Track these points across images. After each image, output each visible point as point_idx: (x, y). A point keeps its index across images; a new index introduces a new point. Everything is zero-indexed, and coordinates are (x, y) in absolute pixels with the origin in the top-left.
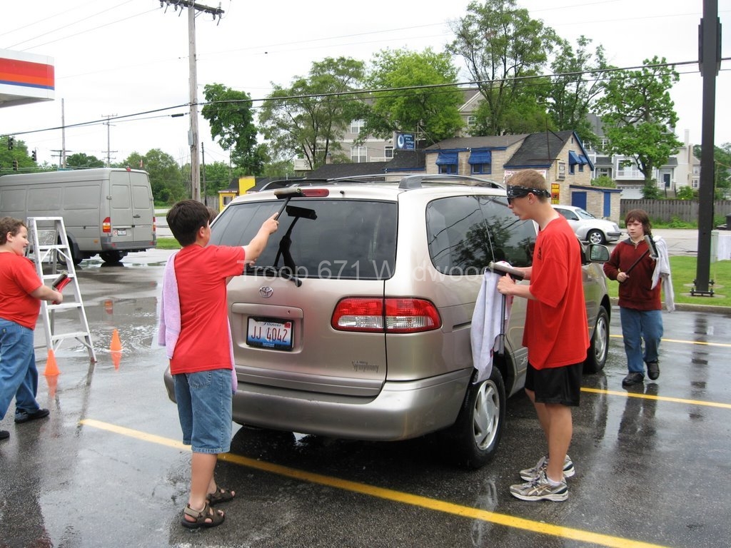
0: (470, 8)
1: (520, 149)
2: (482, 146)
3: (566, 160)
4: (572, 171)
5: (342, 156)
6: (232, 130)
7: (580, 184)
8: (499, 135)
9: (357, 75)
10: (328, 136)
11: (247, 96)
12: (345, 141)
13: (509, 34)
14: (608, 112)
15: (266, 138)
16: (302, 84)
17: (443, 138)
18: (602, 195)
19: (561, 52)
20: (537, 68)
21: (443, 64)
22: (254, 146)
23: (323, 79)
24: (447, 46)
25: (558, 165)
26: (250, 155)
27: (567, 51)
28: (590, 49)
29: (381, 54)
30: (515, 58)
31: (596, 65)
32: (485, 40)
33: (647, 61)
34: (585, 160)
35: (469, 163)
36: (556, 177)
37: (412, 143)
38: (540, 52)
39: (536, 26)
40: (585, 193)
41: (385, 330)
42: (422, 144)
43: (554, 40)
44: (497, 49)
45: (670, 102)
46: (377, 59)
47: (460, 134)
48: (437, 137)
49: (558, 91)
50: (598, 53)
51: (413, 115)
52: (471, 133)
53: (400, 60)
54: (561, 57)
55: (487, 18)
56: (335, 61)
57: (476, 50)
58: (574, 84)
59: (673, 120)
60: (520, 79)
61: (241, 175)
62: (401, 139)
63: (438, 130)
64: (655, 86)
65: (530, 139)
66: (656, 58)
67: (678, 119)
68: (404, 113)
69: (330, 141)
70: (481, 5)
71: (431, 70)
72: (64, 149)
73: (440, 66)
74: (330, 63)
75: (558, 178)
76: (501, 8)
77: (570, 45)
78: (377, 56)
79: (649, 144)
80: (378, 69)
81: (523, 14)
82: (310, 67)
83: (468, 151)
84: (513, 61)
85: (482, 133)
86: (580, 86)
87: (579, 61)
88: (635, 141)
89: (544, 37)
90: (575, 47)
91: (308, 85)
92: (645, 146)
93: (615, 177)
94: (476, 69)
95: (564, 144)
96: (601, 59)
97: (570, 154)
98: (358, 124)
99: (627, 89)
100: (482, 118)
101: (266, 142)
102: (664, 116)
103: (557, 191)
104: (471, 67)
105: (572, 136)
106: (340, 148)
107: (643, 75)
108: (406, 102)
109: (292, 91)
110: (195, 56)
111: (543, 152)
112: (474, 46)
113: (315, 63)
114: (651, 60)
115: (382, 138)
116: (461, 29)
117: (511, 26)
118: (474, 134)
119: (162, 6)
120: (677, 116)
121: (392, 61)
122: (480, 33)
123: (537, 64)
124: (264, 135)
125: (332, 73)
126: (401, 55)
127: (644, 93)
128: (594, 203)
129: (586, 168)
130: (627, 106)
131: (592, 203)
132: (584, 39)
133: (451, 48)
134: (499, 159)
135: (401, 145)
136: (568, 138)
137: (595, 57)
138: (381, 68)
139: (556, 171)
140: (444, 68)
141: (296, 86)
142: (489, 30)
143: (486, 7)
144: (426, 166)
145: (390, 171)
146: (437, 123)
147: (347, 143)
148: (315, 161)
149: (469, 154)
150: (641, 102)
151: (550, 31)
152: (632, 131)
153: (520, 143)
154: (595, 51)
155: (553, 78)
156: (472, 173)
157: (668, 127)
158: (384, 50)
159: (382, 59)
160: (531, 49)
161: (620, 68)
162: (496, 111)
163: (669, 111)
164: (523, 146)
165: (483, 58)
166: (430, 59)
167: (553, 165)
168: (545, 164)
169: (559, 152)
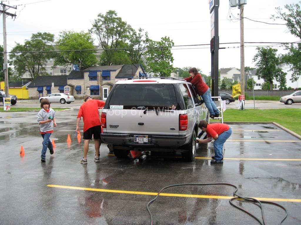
0: (99, 16)
1: (120, 71)
2: (106, 70)
3: (138, 75)
5: (45, 73)
8: (110, 65)
9: (51, 40)
10: (39, 64)
11: (2, 47)
12: (47, 66)
13: (114, 26)
14: (148, 56)
15: (10, 65)
16: (28, 43)
17: (90, 66)
19: (132, 33)
23: (38, 41)
25: (136, 77)
27: (135, 34)
28: (143, 33)
29: (63, 32)
30: (116, 36)
31: (145, 39)
32: (104, 28)
33: (163, 38)
34: (145, 75)
35: (101, 76)
37: (78, 68)
39: (124, 24)
42: (82, 68)
43: (131, 29)
44: (110, 32)
45: (171, 53)
46: (61, 34)
47: (96, 65)
48: (88, 66)
49: (131, 48)
50: (146, 35)
51: (78, 57)
53: (71, 35)
55: (106, 20)
56: (42, 34)
57: (101, 32)
59: (172, 60)
60: (118, 43)
62: (74, 66)
63: (89, 63)
64: (166, 47)
65: (124, 67)
66: (166, 37)
67: (174, 60)
68: (75, 57)
69: (40, 67)
70: (103, 15)
73: (87, 37)
74: (40, 34)
76: (112, 16)
77: (136, 31)
78: (61, 33)
80: (61, 38)
81: (120, 19)
82: (31, 36)
83: (101, 71)
85: (103, 64)
86: (140, 47)
87: (139, 37)
88: (159, 68)
89: (127, 28)
90: (138, 32)
91: (31, 43)
92: (163, 70)
94: (101, 39)
95: (137, 69)
96: (147, 37)
97: (139, 73)
99: (156, 48)
100: (103, 58)
102: (169, 58)
104: (99, 39)
105: (140, 66)
106: (45, 70)
107: (161, 43)
108: (75, 52)
109: (25, 46)
110: (6, 33)
111: (130, 72)
112: (100, 30)
113: (33, 34)
114: (164, 38)
116: (95, 23)
118: (100, 64)
120: (173, 58)
121: (67, 35)
122: (103, 26)
124: (9, 63)
125: (41, 39)
126: (71, 33)
127: (161, 50)
130: (155, 54)
132: (141, 29)
133: (90, 31)
134: (113, 74)
135: (74, 69)
137: (144, 36)
138: (63, 38)
140: (89, 38)
141: (26, 44)
142: (106, 25)
143: (106, 16)
144: (84, 77)
145: (69, 79)
146: (88, 60)
147: (49, 68)
148: (34, 75)
149: (101, 72)
150: (161, 53)
151: (129, 26)
152: (158, 64)
153: (121, 68)
154: (145, 34)
155: (129, 43)
156: (103, 80)
157: (170, 62)
158: (64, 31)
159: (63, 34)
160: (122, 33)
161: (153, 40)
162: (109, 56)
163: (171, 57)
164: (122, 70)
165: (104, 35)
166: (83, 35)
167: (134, 77)
168: (131, 76)
169: (136, 72)
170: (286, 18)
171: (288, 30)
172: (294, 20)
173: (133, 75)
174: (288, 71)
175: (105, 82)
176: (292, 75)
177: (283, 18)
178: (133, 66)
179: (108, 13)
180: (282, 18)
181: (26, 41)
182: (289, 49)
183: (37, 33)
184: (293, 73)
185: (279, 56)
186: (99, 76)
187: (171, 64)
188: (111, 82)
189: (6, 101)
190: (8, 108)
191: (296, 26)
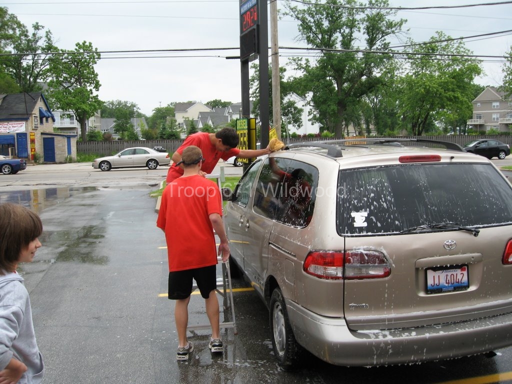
3: (38, 114)
4: (41, 122)
7: (47, 132)
18: (66, 139)
19: (18, 32)
25: (33, 118)
27: (24, 33)
28: (41, 33)
31: (44, 45)
33: (79, 44)
34: (50, 114)
36: (32, 127)
39: (3, 12)
40: (53, 138)
43: (17, 24)
45: (95, 73)
50: (47, 36)
59: (97, 86)
64: (86, 61)
65: (7, 98)
66: (85, 42)
67: (100, 85)
75: (34, 128)
77: (27, 29)
79: (84, 102)
86: (35, 59)
87: (33, 41)
88: (74, 100)
89: (8, 21)
90: (31, 31)
92: (81, 104)
95: (35, 103)
96: (49, 40)
97: (40, 110)
99: (65, 62)
102: (91, 83)
103: (33, 137)
105: (40, 97)
107: (76, 53)
114: (81, 44)
120: (100, 83)
127: (77, 67)
128: (61, 145)
129: (50, 120)
130: (65, 75)
131: (59, 145)
132: (38, 26)
136: (38, 98)
137: (44, 39)
139: (32, 123)
150: (76, 73)
151: (13, 17)
152: (70, 93)
154: (45, 34)
155: (13, 53)
157: (94, 90)
161: (60, 48)
163: (95, 80)
164: (4, 104)
167: (30, 118)
168: (24, 117)
169: (34, 108)
170: (300, 16)
171: (301, 36)
172: (312, 20)
173: (27, 114)
174: (303, 106)
176: (310, 113)
177: (294, 15)
178: (28, 98)
180: (292, 16)
182: (303, 68)
184: (311, 109)
185: (289, 81)
187: (95, 93)
191: (314, 29)
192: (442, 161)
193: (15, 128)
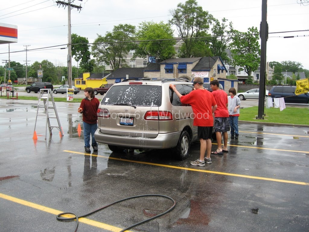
0: (179, 6)
1: (197, 64)
2: (183, 62)
3: (216, 68)
4: (219, 72)
5: (126, 65)
6: (80, 53)
7: (222, 78)
8: (190, 57)
9: (133, 32)
10: (120, 56)
11: (86, 39)
12: (127, 58)
13: (194, 17)
14: (234, 48)
15: (94, 57)
16: (110, 35)
17: (167, 58)
18: (230, 82)
19: (215, 24)
20: (205, 31)
21: (168, 28)
22: (89, 60)
23: (118, 33)
24: (169, 21)
25: (213, 70)
26: (88, 64)
27: (218, 24)
28: (227, 23)
29: (142, 23)
31: (229, 30)
32: (184, 19)
33: (250, 28)
34: (224, 68)
35: (178, 69)
36: (212, 75)
37: (155, 60)
38: (207, 24)
39: (205, 14)
40: (224, 81)
41: (159, 120)
42: (159, 61)
43: (213, 20)
44: (189, 23)
45: (259, 45)
46: (140, 26)
47: (174, 57)
48: (165, 58)
49: (214, 40)
50: (230, 25)
51: (155, 49)
52: (178, 56)
53: (150, 26)
54: (215, 26)
55: (185, 10)
56: (124, 26)
57: (181, 23)
58: (220, 37)
59: (260, 52)
60: (198, 34)
61: (84, 72)
62: (150, 59)
63: (165, 55)
64: (253, 39)
65: (202, 59)
66: (253, 27)
68: (152, 48)
69: (121, 58)
70: (183, 5)
71: (162, 31)
72: (9, 60)
73: (166, 29)
74: (121, 27)
76: (191, 6)
77: (219, 21)
78: (141, 24)
79: (250, 62)
80: (141, 30)
81: (200, 9)
82: (113, 28)
84: (196, 28)
85: (183, 57)
86: (223, 38)
87: (222, 28)
88: (244, 60)
89: (208, 18)
90: (221, 22)
91: (112, 35)
92: (248, 63)
93: (237, 75)
94: (181, 30)
95: (216, 62)
96: (231, 27)
97: (218, 66)
98: (133, 52)
99: (242, 40)
100: (183, 50)
101: (94, 58)
102: (256, 51)
104: (179, 30)
105: (219, 59)
106: (125, 62)
107: (248, 34)
108: (153, 44)
109: (106, 38)
110: (70, 25)
111: (207, 65)
112: (180, 21)
113: (115, 26)
114: (251, 28)
115: (142, 58)
116: (175, 14)
117: (195, 14)
118: (180, 57)
119: (58, 5)
121: (147, 26)
122: (183, 16)
123: (205, 29)
124: (93, 55)
125: (122, 30)
126: (151, 24)
127: (248, 41)
129: (224, 71)
130: (241, 46)
131: (226, 85)
132: (225, 19)
133: (171, 22)
134: (190, 67)
135: (150, 61)
136: (217, 59)
138: (142, 29)
139: (212, 72)
140: (168, 30)
141: (107, 36)
142: (186, 15)
143: (185, 5)
144: (160, 70)
145: (145, 71)
146: (165, 52)
147: (128, 60)
148: (114, 66)
149: (178, 65)
150: (247, 45)
151: (211, 16)
152: (244, 57)
153: (198, 61)
155: (212, 35)
156: (179, 73)
157: (258, 55)
158: (144, 22)
159: (143, 26)
160: (203, 23)
161: (239, 31)
162: (189, 48)
163: (258, 49)
165: (184, 26)
166: (162, 26)
167: (211, 70)
168: (208, 69)
169: (214, 65)
173: (210, 68)
175: (181, 75)
178: (211, 59)
179: (187, 2)
181: (107, 33)
183: (118, 25)
186: (176, 68)
188: (187, 75)
189: (69, 92)
190: (71, 99)
192: (143, 84)
193: (203, 75)
